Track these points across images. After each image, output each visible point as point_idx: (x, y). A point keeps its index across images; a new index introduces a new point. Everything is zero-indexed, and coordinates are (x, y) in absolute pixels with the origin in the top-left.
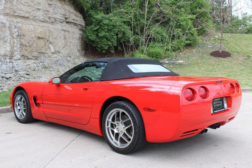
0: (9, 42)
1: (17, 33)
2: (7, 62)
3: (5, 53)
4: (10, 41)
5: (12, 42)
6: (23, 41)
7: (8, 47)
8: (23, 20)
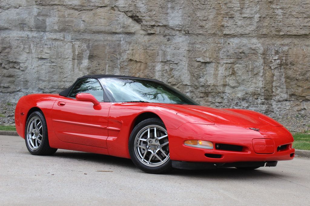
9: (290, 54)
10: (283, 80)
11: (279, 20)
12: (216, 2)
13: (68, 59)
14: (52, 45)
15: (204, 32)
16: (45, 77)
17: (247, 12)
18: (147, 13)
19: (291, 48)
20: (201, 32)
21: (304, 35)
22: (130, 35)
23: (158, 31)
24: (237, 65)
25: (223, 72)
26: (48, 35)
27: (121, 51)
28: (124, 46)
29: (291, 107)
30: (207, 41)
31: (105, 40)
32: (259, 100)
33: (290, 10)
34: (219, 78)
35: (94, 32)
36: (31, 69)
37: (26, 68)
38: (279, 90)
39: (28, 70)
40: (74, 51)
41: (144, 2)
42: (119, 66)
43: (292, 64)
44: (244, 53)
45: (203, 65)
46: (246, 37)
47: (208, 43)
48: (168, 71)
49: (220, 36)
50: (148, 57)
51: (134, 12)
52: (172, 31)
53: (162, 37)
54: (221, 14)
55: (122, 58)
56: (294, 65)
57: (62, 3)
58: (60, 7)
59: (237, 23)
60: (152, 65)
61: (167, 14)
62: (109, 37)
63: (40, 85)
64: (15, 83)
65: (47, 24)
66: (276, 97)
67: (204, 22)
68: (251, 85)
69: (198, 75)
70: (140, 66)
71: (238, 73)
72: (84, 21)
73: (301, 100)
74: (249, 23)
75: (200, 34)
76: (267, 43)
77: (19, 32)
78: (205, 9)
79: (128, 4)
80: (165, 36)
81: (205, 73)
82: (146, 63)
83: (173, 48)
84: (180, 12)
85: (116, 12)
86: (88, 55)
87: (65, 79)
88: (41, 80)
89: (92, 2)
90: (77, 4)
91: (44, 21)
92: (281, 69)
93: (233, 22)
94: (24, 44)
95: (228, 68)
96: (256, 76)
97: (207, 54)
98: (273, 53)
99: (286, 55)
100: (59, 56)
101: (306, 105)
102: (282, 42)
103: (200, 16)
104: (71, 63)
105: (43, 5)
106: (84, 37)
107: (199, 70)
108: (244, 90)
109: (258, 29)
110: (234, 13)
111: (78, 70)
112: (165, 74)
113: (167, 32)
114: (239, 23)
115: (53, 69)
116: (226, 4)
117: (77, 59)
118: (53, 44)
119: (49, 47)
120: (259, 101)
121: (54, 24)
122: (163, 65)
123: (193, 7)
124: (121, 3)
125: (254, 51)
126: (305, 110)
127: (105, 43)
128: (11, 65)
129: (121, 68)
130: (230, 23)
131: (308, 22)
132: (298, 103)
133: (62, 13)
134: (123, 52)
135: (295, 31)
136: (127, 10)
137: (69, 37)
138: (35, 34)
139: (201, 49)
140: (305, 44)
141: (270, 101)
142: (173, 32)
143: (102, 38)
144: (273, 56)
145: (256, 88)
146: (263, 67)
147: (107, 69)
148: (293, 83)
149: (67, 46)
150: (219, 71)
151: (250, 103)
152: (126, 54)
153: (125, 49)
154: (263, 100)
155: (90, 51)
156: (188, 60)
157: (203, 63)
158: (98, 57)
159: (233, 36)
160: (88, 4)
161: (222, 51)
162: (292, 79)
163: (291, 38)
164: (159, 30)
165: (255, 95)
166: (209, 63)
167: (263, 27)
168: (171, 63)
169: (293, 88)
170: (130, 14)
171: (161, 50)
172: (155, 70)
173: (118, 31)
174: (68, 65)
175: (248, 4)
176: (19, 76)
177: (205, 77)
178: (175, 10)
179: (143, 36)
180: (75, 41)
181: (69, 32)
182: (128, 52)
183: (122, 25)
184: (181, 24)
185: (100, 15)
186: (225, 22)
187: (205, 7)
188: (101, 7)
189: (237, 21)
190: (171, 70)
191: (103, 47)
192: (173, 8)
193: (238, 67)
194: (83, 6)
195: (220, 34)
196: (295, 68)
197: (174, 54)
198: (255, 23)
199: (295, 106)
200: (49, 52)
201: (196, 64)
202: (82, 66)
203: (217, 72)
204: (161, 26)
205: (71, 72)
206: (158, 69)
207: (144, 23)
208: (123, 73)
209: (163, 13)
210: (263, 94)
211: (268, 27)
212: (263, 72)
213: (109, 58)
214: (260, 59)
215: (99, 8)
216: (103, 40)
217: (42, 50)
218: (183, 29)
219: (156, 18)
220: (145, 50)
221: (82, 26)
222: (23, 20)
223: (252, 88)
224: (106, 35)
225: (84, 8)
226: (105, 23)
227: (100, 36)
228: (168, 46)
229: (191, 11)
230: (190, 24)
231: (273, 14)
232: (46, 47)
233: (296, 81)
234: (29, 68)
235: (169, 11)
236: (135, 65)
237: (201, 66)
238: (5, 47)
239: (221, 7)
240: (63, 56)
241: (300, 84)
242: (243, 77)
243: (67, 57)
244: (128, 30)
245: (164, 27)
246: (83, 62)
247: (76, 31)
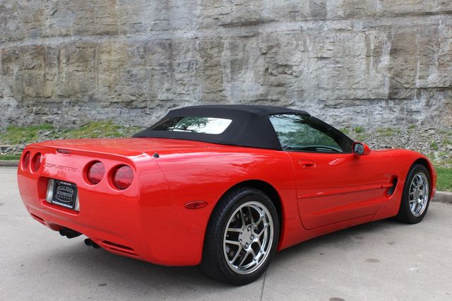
13: (360, 57)
14: (335, 38)
16: (328, 84)
26: (330, 25)
27: (440, 40)
28: (444, 32)
31: (413, 25)
35: (397, 14)
36: (307, 73)
37: (301, 72)
39: (304, 76)
40: (368, 45)
42: (437, 63)
55: (441, 50)
62: (420, 21)
63: (321, 95)
64: (287, 94)
65: (328, 9)
77: (289, 24)
86: (389, 48)
87: (357, 85)
88: (322, 88)
91: (323, 6)
94: (297, 40)
100: (346, 53)
104: (364, 62)
106: (382, 24)
111: (375, 71)
115: (338, 73)
117: (373, 56)
118: (337, 37)
119: (332, 40)
121: (338, 7)
127: (415, 30)
128: (281, 69)
129: (440, 65)
134: (442, 42)
137: (359, 25)
138: (311, 25)
143: (409, 23)
147: (418, 67)
149: (357, 38)
152: (449, 43)
153: (446, 37)
155: (393, 42)
158: (404, 51)
173: (434, 10)
174: (360, 65)
176: (291, 84)
180: (369, 30)
181: (359, 18)
191: (412, 35)
200: (332, 48)
202: (380, 65)
205: (364, 75)
208: (445, 73)
213: (421, 51)
216: (411, 25)
221: (379, 7)
222: (295, 7)
224: (415, 18)
227: (406, 19)
232: (328, 41)
234: (305, 73)
238: (271, 46)
240: (352, 53)
243: (358, 53)
244: (449, 8)
246: (382, 59)
247: (369, 16)
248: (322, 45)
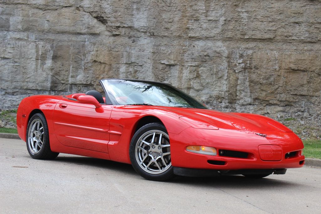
0: (226, 78)
1: (243, 65)
2: (221, 107)
3: (220, 94)
4: (228, 77)
5: (232, 78)
6: (254, 76)
7: (225, 85)
8: (260, 45)
9: (254, 58)
10: (247, 83)
11: (244, 24)
12: (182, 5)
13: (32, 59)
14: (15, 45)
15: (169, 34)
16: (8, 77)
17: (213, 15)
18: (112, 13)
19: (255, 52)
20: (166, 34)
21: (269, 39)
22: (95, 35)
23: (123, 32)
24: (202, 68)
25: (187, 75)
26: (11, 35)
27: (86, 52)
28: (89, 47)
29: (255, 111)
30: (172, 43)
31: (69, 40)
32: (223, 103)
33: (254, 14)
34: (183, 81)
35: (58, 32)
38: (243, 94)
40: (37, 52)
41: (109, 3)
42: (83, 67)
43: (256, 68)
44: (208, 56)
45: (168, 67)
46: (211, 40)
47: (173, 45)
48: (132, 73)
49: (185, 39)
50: (112, 58)
51: (99, 13)
52: (137, 32)
53: (127, 39)
54: (186, 16)
55: (86, 59)
56: (257, 69)
57: (26, 2)
58: (24, 6)
59: (202, 26)
60: (116, 66)
61: (133, 15)
62: (74, 38)
63: (3, 85)
65: (11, 23)
66: (240, 101)
67: (170, 24)
68: (216, 88)
69: (162, 77)
70: (104, 68)
71: (202, 76)
72: (48, 21)
73: (265, 105)
74: (214, 26)
75: (165, 36)
76: (232, 46)
78: (170, 11)
79: (94, 4)
80: (130, 37)
81: (169, 75)
82: (111, 65)
83: (138, 50)
84: (146, 13)
85: (81, 12)
86: (52, 55)
87: (28, 79)
88: (4, 80)
89: (57, 2)
90: (42, 3)
91: (8, 20)
92: (245, 73)
93: (199, 25)
95: (193, 71)
96: (220, 79)
97: (172, 57)
98: (238, 57)
99: (250, 58)
100: (22, 56)
101: (269, 110)
102: (247, 46)
103: (165, 18)
104: (34, 64)
105: (7, 4)
106: (48, 37)
107: (164, 72)
108: (208, 93)
109: (223, 32)
110: (199, 15)
111: (41, 70)
112: (129, 76)
113: (132, 33)
114: (205, 26)
115: (16, 70)
116: (191, 6)
117: (40, 59)
118: (16, 43)
119: (12, 46)
120: (223, 105)
121: (18, 23)
122: (127, 67)
123: (158, 9)
124: (86, 3)
125: (219, 55)
126: (268, 115)
127: (70, 44)
129: (85, 69)
130: (195, 25)
131: (273, 26)
132: (262, 107)
133: (26, 12)
134: (87, 53)
135: (260, 35)
136: (92, 11)
137: (33, 37)
139: (165, 52)
140: (269, 48)
141: (234, 105)
142: (138, 34)
143: (66, 39)
144: (237, 59)
145: (220, 91)
146: (227, 70)
147: (71, 70)
148: (258, 87)
149: (30, 46)
150: (183, 74)
151: (214, 106)
152: (91, 55)
153: (90, 50)
154: (227, 104)
155: (54, 51)
156: (153, 62)
157: (167, 65)
158: (61, 58)
159: (199, 39)
160: (53, 4)
161: (187, 53)
162: (256, 83)
163: (256, 42)
164: (125, 32)
165: (219, 98)
166: (173, 65)
167: (228, 30)
168: (136, 65)
169: (257, 92)
170: (95, 15)
171: (126, 51)
172: (119, 72)
173: (83, 31)
174: (32, 65)
175: (213, 7)
177: (169, 79)
178: (140, 11)
179: (107, 37)
180: (38, 41)
181: (33, 32)
182: (92, 53)
183: (86, 25)
184: (146, 26)
185: (65, 15)
186: (190, 24)
187: (170, 9)
188: (66, 7)
189: (202, 24)
190: (136, 72)
191: (67, 47)
192: (138, 9)
193: (202, 70)
194: (47, 6)
195: (185, 36)
196: (259, 72)
197: (138, 56)
198: (220, 26)
199: (259, 110)
200: (12, 51)
201: (161, 67)
202: (45, 66)
203: (181, 74)
204: (127, 27)
205: (34, 72)
206: (122, 71)
207: (109, 24)
208: (87, 74)
209: (128, 15)
210: (227, 98)
211: (233, 30)
212: (227, 75)
213: (73, 59)
214: (224, 62)
215: (64, 8)
216: (67, 40)
217: (5, 50)
218: (148, 31)
219: (121, 19)
220: (109, 51)
221: (46, 26)
223: (216, 92)
224: (71, 36)
225: (49, 8)
226: (70, 23)
227: (64, 36)
228: (132, 48)
229: (157, 13)
230: (155, 26)
231: (238, 17)
232: (9, 46)
233: (260, 85)
235: (134, 12)
236: (99, 66)
237: (165, 68)
239: (187, 9)
240: (26, 56)
241: (264, 88)
242: (207, 80)
243: (30, 57)
244: (92, 31)
245: (129, 29)
246: (47, 62)
247: (39, 31)
248: (4, 48)
